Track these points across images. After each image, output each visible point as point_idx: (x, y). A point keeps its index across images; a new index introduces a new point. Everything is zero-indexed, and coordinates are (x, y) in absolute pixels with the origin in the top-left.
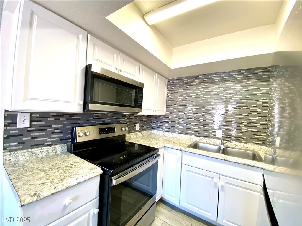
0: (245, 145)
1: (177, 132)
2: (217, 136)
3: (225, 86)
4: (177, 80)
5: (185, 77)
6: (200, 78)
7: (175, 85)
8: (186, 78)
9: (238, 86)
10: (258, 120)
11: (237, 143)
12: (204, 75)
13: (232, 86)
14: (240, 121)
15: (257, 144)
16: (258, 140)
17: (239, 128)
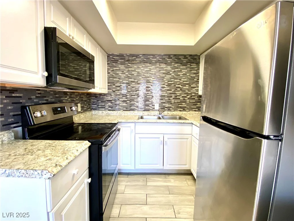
5: (126, 54)
6: (140, 57)
7: (116, 61)
9: (169, 68)
12: (143, 55)
13: (165, 67)
14: (170, 95)
15: (180, 111)
16: (181, 107)
17: (169, 101)
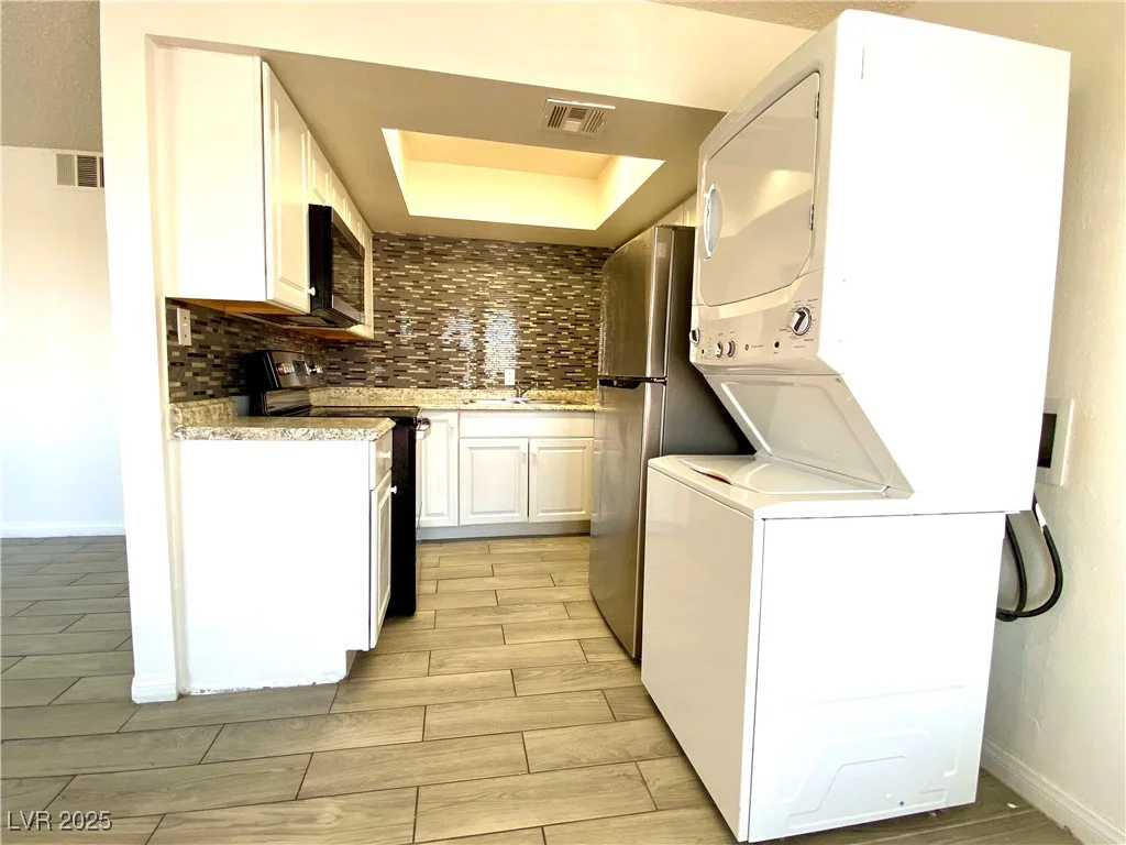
0: (553, 392)
1: (413, 384)
2: (506, 383)
3: (515, 273)
4: (401, 239)
5: (426, 236)
6: (464, 247)
7: (397, 254)
8: (428, 240)
9: (539, 278)
10: (571, 345)
11: (540, 392)
12: (472, 240)
13: (530, 276)
14: (543, 348)
15: (570, 388)
16: (571, 379)
17: (542, 362)
